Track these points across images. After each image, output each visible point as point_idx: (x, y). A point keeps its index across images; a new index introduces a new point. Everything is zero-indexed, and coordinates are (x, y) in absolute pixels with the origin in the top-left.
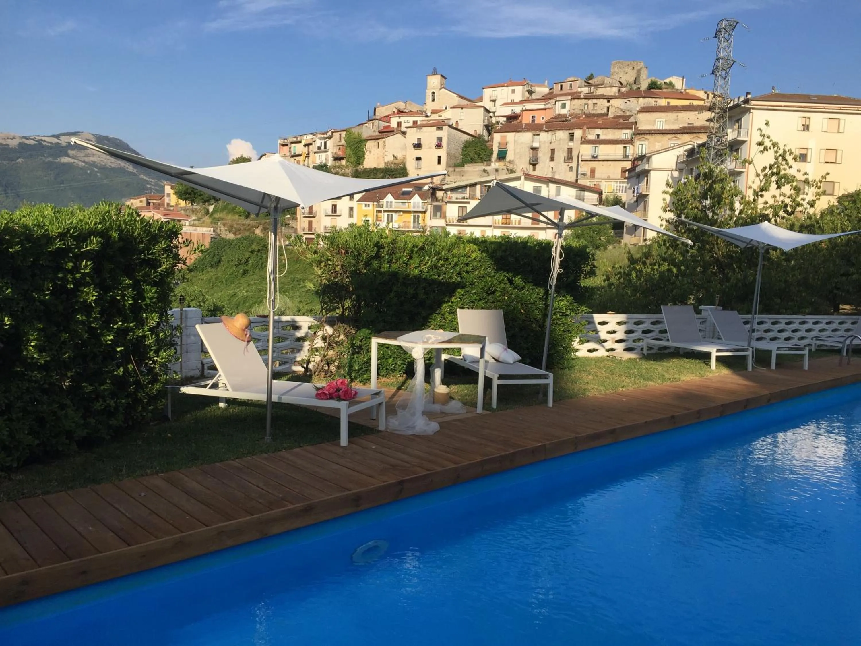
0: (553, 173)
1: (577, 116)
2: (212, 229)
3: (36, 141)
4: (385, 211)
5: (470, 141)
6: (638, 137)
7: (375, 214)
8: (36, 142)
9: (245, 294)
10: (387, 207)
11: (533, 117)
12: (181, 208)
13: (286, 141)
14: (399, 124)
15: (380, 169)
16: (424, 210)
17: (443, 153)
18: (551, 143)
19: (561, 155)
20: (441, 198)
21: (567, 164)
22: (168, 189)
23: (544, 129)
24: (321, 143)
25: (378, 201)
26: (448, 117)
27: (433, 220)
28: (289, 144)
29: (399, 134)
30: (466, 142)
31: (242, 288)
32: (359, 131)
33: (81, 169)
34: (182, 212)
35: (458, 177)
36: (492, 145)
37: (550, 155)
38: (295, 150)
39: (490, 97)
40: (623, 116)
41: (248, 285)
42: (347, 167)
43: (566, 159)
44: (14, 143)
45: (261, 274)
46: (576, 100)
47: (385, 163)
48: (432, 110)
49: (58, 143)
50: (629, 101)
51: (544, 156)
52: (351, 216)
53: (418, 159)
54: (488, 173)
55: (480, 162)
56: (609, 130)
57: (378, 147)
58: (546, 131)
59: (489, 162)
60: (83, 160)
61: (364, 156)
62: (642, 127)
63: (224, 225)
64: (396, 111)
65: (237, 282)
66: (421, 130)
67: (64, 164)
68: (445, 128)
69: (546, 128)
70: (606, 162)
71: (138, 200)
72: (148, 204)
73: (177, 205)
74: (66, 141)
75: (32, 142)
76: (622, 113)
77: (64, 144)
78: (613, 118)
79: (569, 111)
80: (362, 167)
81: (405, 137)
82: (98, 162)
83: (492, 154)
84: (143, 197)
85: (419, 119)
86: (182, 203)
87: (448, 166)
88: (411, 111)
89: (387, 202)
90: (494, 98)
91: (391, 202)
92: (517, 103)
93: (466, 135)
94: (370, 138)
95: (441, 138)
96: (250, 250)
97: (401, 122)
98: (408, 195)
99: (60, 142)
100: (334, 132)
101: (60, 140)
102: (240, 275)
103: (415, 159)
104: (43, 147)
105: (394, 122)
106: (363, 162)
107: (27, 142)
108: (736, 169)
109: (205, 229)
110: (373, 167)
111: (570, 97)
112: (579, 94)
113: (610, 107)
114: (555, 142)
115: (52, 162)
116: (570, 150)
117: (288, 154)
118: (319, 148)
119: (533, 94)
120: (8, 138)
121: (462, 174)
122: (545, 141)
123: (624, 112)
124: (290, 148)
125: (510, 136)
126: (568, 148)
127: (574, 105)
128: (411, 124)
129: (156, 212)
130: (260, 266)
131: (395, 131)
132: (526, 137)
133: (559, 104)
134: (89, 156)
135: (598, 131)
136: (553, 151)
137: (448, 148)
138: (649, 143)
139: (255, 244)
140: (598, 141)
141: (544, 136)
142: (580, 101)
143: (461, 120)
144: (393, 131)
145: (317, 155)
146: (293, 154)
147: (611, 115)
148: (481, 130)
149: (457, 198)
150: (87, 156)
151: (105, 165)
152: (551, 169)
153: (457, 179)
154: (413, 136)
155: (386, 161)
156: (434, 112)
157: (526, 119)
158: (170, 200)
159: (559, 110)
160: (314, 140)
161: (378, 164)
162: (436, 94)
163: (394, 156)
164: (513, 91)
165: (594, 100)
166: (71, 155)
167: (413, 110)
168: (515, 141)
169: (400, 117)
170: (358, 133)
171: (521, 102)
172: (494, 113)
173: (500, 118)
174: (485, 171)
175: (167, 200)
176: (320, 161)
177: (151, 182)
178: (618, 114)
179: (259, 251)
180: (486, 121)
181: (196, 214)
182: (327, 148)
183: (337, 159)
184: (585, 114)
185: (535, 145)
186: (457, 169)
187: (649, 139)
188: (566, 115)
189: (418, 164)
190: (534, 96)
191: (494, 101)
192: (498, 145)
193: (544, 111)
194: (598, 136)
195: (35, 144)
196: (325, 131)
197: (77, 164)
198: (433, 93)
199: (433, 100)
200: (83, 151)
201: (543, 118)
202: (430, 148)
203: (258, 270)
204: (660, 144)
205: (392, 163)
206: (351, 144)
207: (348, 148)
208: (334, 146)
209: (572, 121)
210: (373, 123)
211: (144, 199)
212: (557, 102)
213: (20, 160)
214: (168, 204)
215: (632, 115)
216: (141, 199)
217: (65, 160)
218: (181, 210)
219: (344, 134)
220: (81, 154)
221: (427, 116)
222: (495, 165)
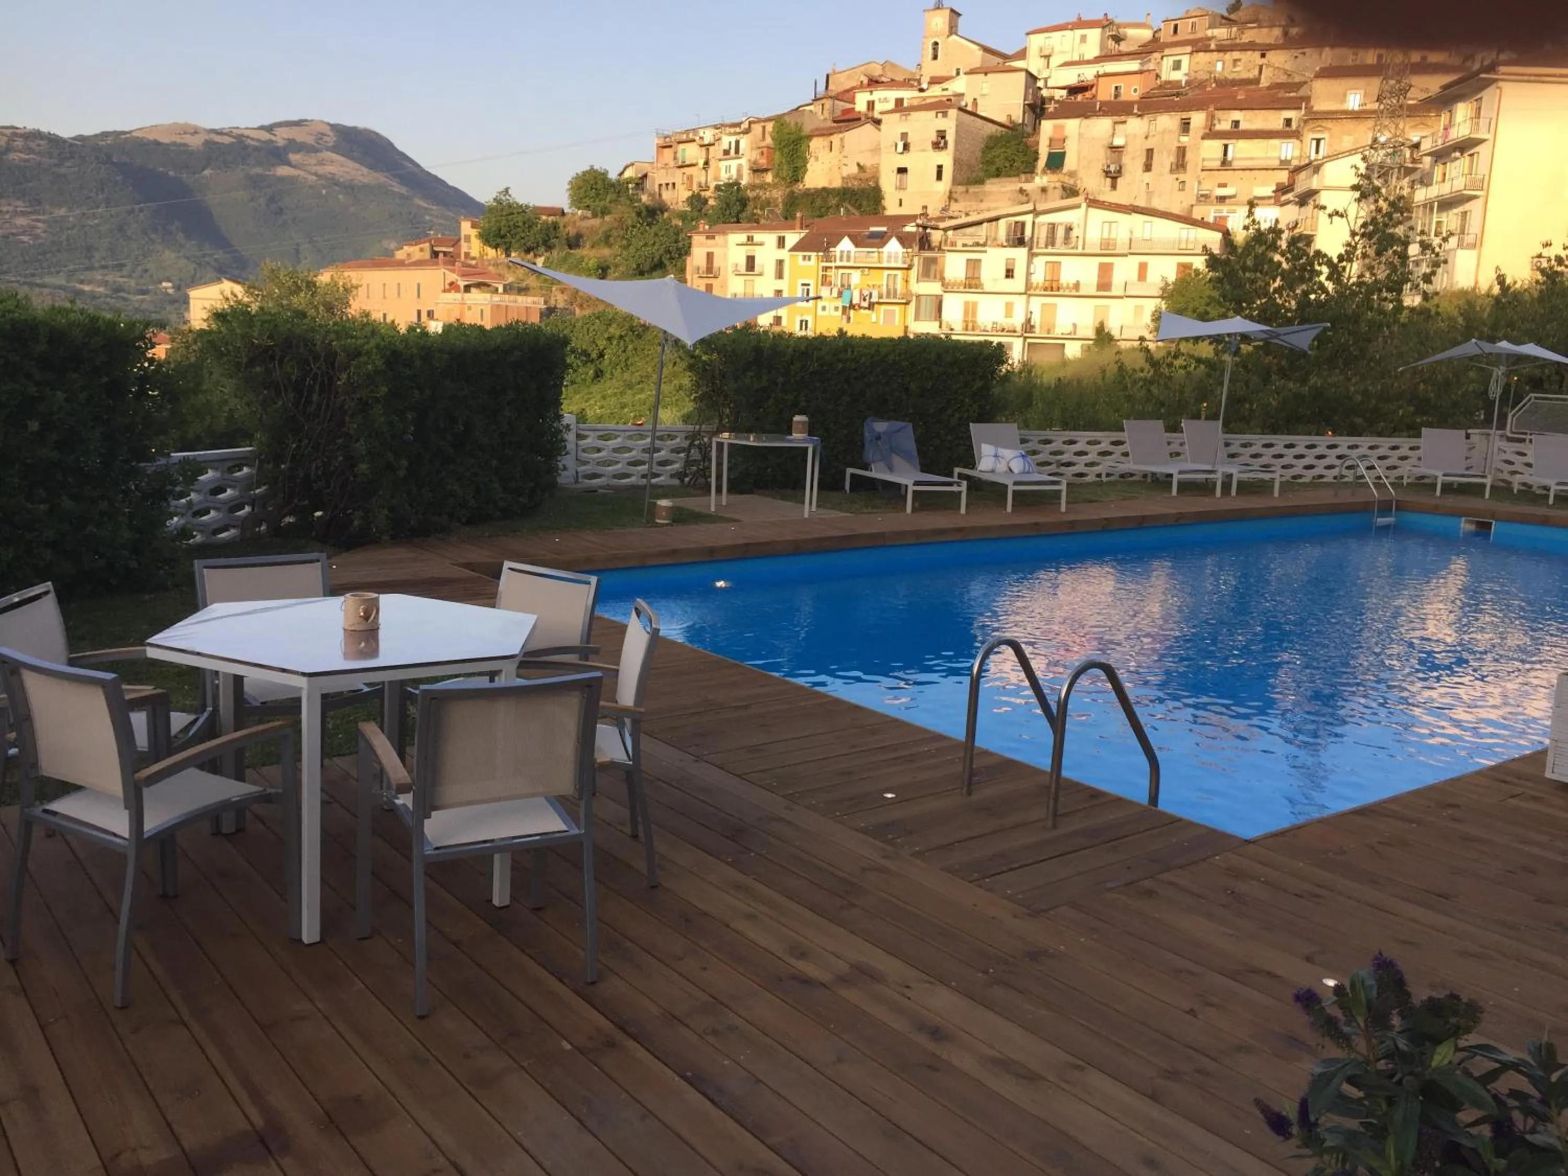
0: (1150, 194)
1: (1202, 85)
2: (542, 299)
3: (234, 137)
4: (837, 268)
5: (997, 137)
6: (1311, 125)
7: (821, 273)
8: (234, 140)
9: (598, 411)
10: (841, 260)
11: (1116, 88)
12: (489, 261)
13: (667, 140)
14: (871, 105)
15: (834, 189)
16: (906, 266)
17: (946, 159)
18: (1146, 137)
19: (1164, 161)
20: (938, 244)
21: (1175, 176)
22: (466, 228)
23: (1135, 111)
24: (730, 143)
25: (826, 250)
26: (960, 90)
27: (921, 284)
28: (674, 145)
29: (868, 125)
30: (991, 137)
31: (592, 402)
32: (798, 120)
33: (311, 187)
34: (491, 268)
35: (974, 203)
36: (1038, 143)
37: (1144, 160)
38: (683, 157)
39: (1041, 50)
40: (1288, 83)
41: (604, 398)
42: (774, 186)
43: (1174, 167)
44: (195, 142)
45: (625, 377)
46: (1201, 54)
47: (843, 178)
48: (932, 78)
49: (271, 141)
50: (1304, 54)
51: (1133, 163)
52: (780, 275)
53: (902, 171)
54: (1027, 195)
55: (1014, 176)
56: (1257, 112)
57: (831, 150)
58: (1139, 116)
59: (1029, 175)
60: (313, 171)
61: (805, 166)
62: (1320, 105)
63: (563, 293)
64: (866, 81)
65: (586, 391)
66: (909, 117)
67: (282, 179)
68: (953, 113)
69: (1139, 110)
70: (1248, 172)
71: (417, 248)
72: (435, 254)
73: (482, 256)
74: (286, 137)
75: (227, 140)
76: (1286, 77)
77: (281, 143)
78: (1269, 88)
79: (1186, 75)
80: (801, 187)
81: (879, 130)
82: (341, 174)
83: (1036, 159)
84: (425, 242)
85: (908, 95)
86: (491, 253)
87: (955, 182)
88: (892, 80)
89: (842, 252)
90: (1047, 53)
91: (849, 252)
92: (1089, 62)
93: (990, 125)
94: (816, 133)
95: (945, 131)
96: (606, 336)
97: (873, 102)
98: (880, 240)
99: (273, 138)
100: (754, 122)
101: (275, 135)
102: (589, 380)
103: (896, 171)
104: (245, 147)
105: (861, 103)
106: (803, 178)
107: (218, 139)
108: (1465, 192)
109: (530, 299)
110: (820, 186)
111: (1189, 49)
112: (1208, 43)
113: (1264, 67)
114: (1154, 136)
115: (261, 175)
116: (1182, 152)
117: (672, 164)
118: (726, 152)
119: (1122, 43)
120: (185, 133)
121: (981, 197)
122: (1135, 135)
123: (1289, 75)
124: (676, 153)
125: (1072, 126)
126: (1179, 148)
127: (1197, 63)
128: (891, 105)
129: (448, 270)
130: (623, 364)
131: (863, 119)
132: (1101, 126)
133: (1168, 63)
134: (324, 164)
135: (1236, 115)
136: (1150, 153)
137: (956, 150)
138: (1331, 136)
139: (614, 325)
140: (1236, 133)
141: (1135, 125)
142: (1208, 54)
143: (984, 95)
144: (859, 119)
145: (723, 164)
146: (680, 163)
147: (1264, 83)
148: (1018, 115)
149: (965, 245)
150: (321, 163)
151: (352, 180)
152: (1144, 186)
153: (971, 206)
154: (893, 127)
155: (845, 175)
156: (934, 81)
157: (1105, 93)
158: (470, 248)
159: (1169, 74)
160: (717, 137)
161: (830, 182)
162: (940, 46)
163: (858, 165)
164: (1083, 39)
165: (1234, 53)
166: (294, 163)
167: (897, 79)
168: (1080, 135)
169: (871, 92)
170: (797, 124)
171: (1098, 60)
172: (1046, 80)
173: (1056, 90)
174: (1022, 191)
175: (464, 247)
176: (727, 176)
177: (432, 209)
178: (1279, 81)
179: (621, 337)
180: (1030, 97)
181: (514, 272)
182: (741, 152)
183: (757, 170)
184: (1215, 81)
185: (1118, 141)
186: (972, 189)
187: (1330, 129)
188: (1180, 82)
189: (900, 181)
190: (1124, 47)
191: (1047, 57)
192: (1048, 143)
193: (1139, 76)
194: (1236, 123)
195: (232, 143)
196: (737, 121)
197: (305, 178)
198: (936, 44)
199: (935, 57)
200: (313, 155)
201: (1135, 90)
202: (923, 150)
203: (619, 370)
204: (1351, 138)
205: (855, 178)
206: (783, 144)
207: (778, 153)
208: (752, 149)
209: (1190, 94)
210: (823, 105)
211: (427, 246)
212: (1165, 58)
213: (207, 172)
214: (467, 255)
215: (1305, 83)
216: (422, 246)
217: (283, 171)
218: (490, 265)
219: (770, 126)
220: (311, 160)
221: (922, 90)
222: (1040, 180)
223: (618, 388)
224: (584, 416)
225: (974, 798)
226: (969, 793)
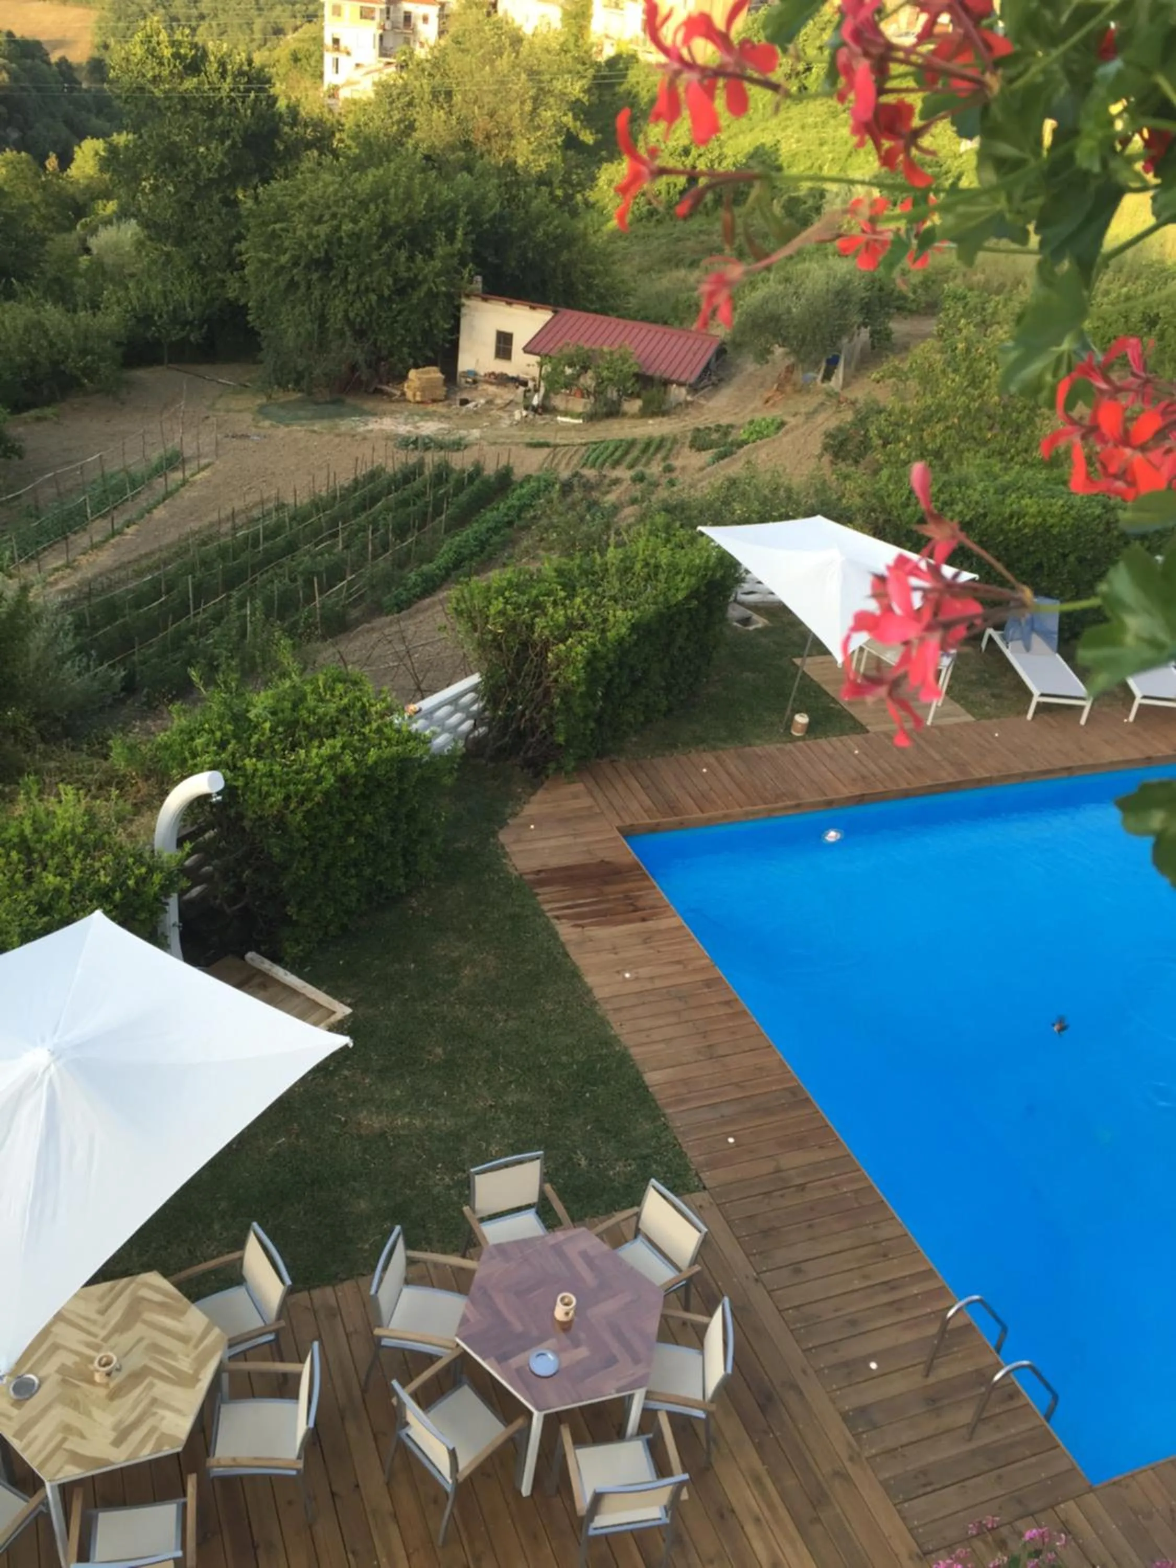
223: (819, 116)
224: (778, 150)
225: (932, 1380)
226: (927, 1376)
